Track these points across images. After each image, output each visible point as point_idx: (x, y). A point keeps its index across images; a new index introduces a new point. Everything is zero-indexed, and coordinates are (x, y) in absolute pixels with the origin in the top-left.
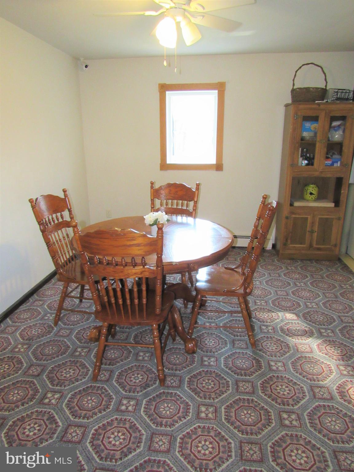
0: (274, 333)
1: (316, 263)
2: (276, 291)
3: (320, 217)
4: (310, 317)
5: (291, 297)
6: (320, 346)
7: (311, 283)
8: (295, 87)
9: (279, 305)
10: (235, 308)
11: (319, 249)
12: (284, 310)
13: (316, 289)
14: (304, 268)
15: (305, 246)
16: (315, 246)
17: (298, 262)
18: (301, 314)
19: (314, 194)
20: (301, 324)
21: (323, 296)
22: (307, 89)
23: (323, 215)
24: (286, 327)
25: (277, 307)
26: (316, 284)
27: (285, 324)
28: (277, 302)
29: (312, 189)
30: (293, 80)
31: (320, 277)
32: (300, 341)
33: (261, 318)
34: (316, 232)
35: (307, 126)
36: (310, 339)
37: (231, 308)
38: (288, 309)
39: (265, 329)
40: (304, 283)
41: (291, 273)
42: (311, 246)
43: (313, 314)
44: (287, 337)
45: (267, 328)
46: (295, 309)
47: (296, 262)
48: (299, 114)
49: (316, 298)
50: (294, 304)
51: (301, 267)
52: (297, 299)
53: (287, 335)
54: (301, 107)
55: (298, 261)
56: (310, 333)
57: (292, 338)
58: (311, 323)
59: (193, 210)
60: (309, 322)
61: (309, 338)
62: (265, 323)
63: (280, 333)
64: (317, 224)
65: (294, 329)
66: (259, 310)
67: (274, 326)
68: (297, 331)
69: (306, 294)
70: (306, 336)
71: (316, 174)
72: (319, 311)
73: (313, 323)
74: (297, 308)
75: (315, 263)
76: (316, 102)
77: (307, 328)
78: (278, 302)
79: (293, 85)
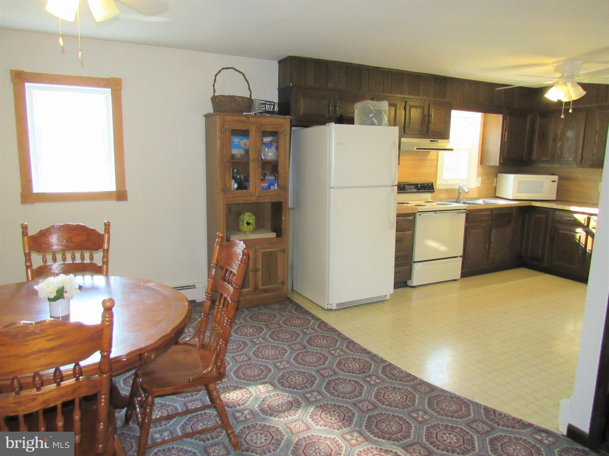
0: (254, 418)
1: (266, 308)
2: (233, 357)
3: (263, 251)
4: (288, 382)
5: (255, 360)
6: (314, 417)
7: (271, 336)
8: (216, 94)
9: (244, 376)
10: (188, 397)
11: (265, 291)
12: (254, 381)
13: (279, 343)
14: (254, 318)
15: (249, 289)
16: (261, 287)
17: (244, 312)
18: (276, 381)
19: (251, 224)
20: (281, 394)
21: (290, 350)
22: (232, 98)
23: (266, 248)
24: (265, 404)
25: (244, 379)
26: (276, 336)
27: (263, 401)
28: (240, 372)
29: (248, 217)
30: (214, 85)
31: (277, 326)
32: (290, 418)
33: (230, 401)
34: (260, 270)
35: (237, 142)
36: (299, 412)
37: (183, 399)
38: (257, 378)
39: (241, 416)
40: (263, 338)
41: (241, 328)
42: (256, 288)
43: (289, 377)
44: (272, 418)
45: (242, 413)
46: (265, 377)
47: (243, 312)
48: (227, 127)
49: (284, 354)
50: (262, 369)
51: (251, 318)
52: (262, 362)
53: (271, 415)
54: (229, 118)
55: (244, 310)
56: (296, 403)
57: (279, 418)
58: (291, 389)
59: (104, 263)
60: (289, 389)
61: (297, 410)
62: (238, 408)
63: (262, 415)
64: (260, 260)
65: (276, 403)
66: (222, 391)
67: (251, 408)
68: (281, 406)
69: (271, 352)
70: (293, 410)
71: (253, 199)
72: (294, 371)
73: (293, 388)
74: (268, 374)
75: (264, 309)
76: (244, 113)
77: (289, 398)
78: (242, 372)
79: (214, 91)
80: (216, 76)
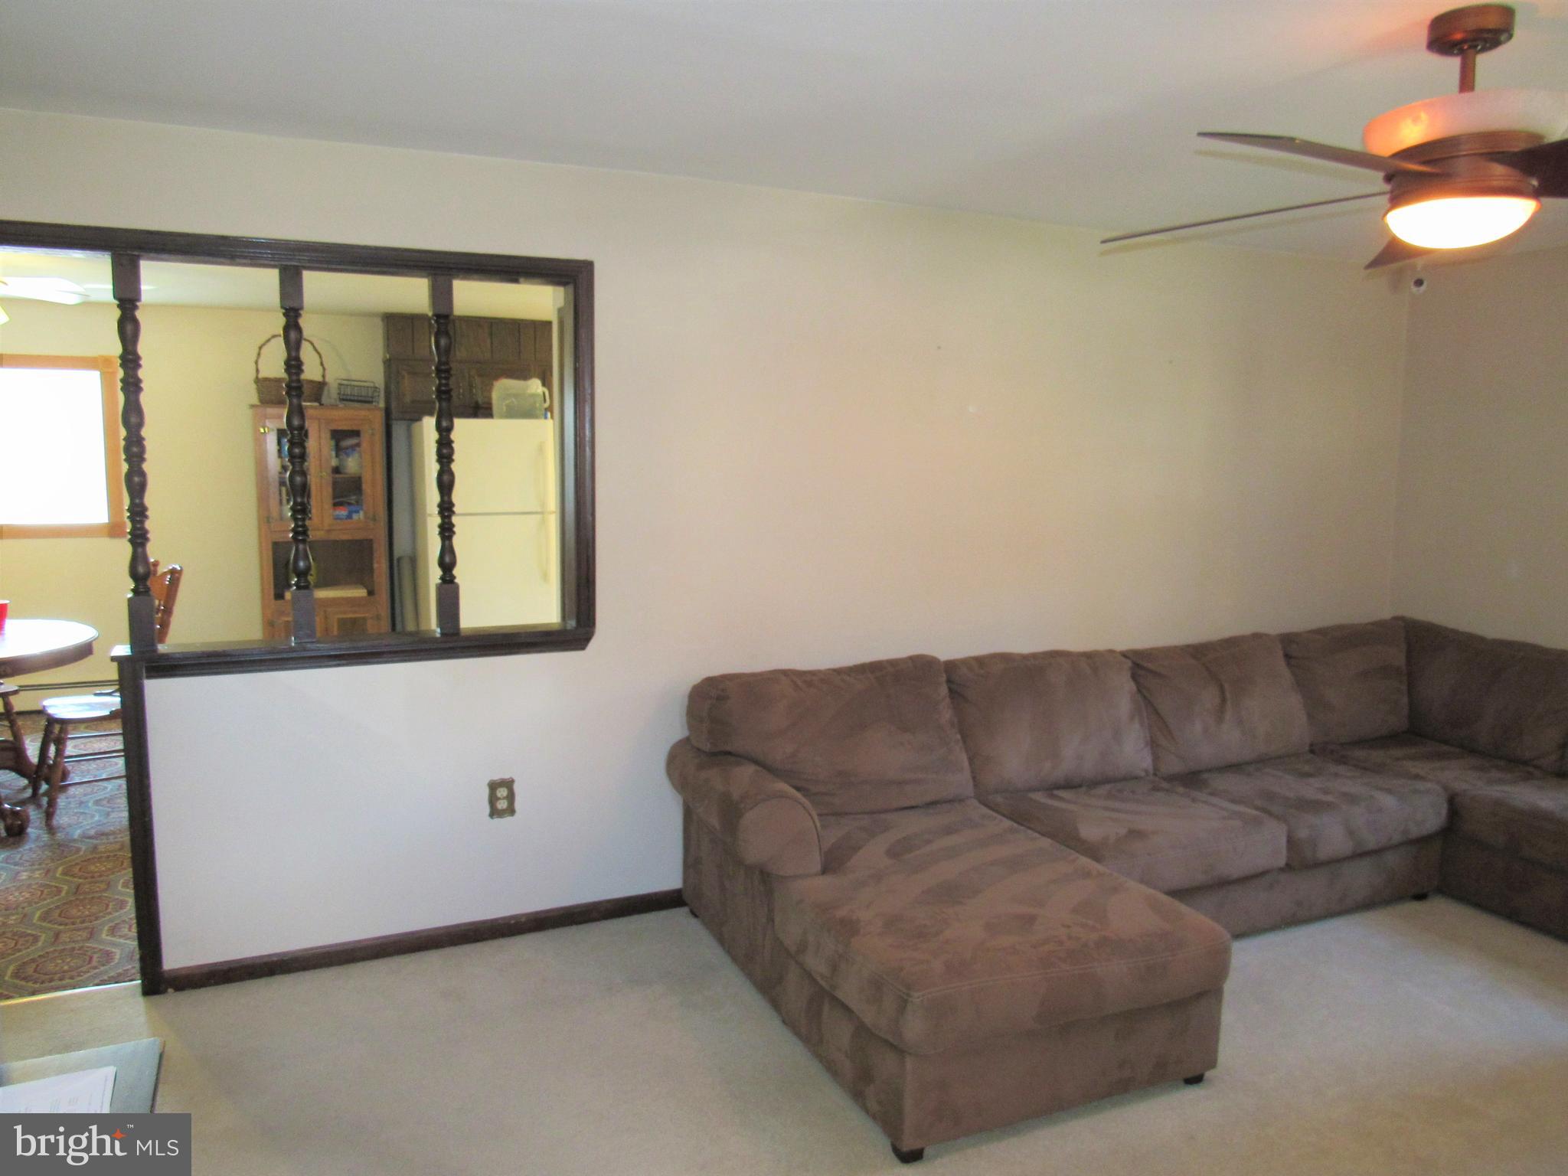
3: (341, 616)
23: (345, 613)
30: (256, 364)
48: (269, 424)
54: (272, 412)
64: (335, 627)
71: (320, 535)
79: (257, 371)
80: (260, 348)
